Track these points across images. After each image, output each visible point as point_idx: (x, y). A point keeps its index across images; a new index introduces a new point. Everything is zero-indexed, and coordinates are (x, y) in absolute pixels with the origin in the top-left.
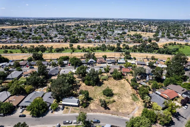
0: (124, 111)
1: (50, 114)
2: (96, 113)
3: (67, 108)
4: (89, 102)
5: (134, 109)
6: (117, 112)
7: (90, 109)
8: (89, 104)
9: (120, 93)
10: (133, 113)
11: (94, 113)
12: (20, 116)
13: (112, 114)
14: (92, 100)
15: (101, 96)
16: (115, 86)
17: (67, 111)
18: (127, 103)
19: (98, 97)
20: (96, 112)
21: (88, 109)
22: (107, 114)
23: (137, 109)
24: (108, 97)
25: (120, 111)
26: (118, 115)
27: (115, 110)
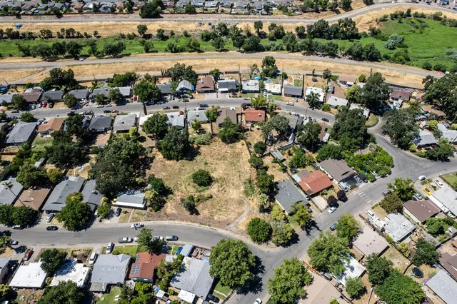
0: (223, 218)
1: (96, 224)
2: (174, 222)
3: (126, 212)
4: (164, 198)
5: (240, 214)
6: (209, 221)
7: (165, 214)
8: (165, 202)
9: (225, 177)
10: (237, 221)
11: (171, 222)
12: (49, 229)
13: (200, 223)
14: (172, 193)
15: (189, 184)
16: (219, 160)
17: (125, 218)
18: (233, 199)
19: (183, 187)
20: (174, 220)
21: (162, 213)
22: (193, 224)
23: (245, 214)
24: (201, 188)
25: (215, 218)
26: (210, 226)
27: (208, 215)
